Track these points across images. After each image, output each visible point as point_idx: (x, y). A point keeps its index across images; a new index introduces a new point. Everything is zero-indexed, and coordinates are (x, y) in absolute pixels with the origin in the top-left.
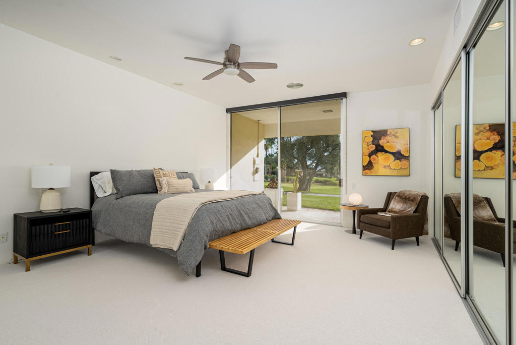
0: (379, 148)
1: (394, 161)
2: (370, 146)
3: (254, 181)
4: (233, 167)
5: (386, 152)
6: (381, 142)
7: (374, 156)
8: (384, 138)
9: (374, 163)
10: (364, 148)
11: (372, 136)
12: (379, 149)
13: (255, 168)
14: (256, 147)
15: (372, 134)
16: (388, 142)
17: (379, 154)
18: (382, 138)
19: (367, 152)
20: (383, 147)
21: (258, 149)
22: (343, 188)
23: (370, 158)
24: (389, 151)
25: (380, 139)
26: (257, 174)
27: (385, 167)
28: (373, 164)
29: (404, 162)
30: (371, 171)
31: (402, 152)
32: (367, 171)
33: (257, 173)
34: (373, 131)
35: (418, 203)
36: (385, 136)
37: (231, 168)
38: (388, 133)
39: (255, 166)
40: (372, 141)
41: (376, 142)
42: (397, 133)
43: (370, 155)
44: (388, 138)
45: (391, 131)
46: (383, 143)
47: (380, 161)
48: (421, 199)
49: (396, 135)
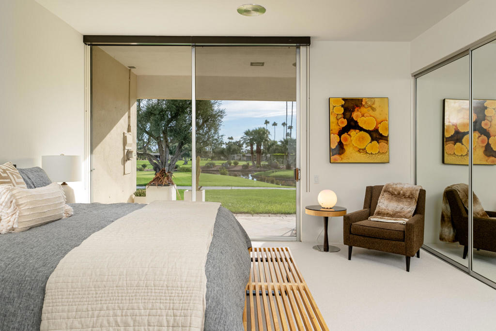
0: (353, 123)
1: (371, 142)
2: (339, 121)
3: (124, 174)
4: (94, 152)
5: (361, 129)
6: (356, 115)
7: (345, 135)
8: (358, 110)
9: (346, 145)
10: (333, 123)
11: (342, 106)
12: (352, 125)
13: (126, 151)
14: (127, 114)
15: (343, 102)
16: (363, 116)
17: (353, 133)
18: (356, 109)
19: (336, 129)
20: (356, 122)
21: (129, 117)
22: (302, 184)
23: (340, 137)
24: (364, 128)
25: (353, 111)
26: (128, 161)
27: (359, 151)
28: (345, 147)
29: (383, 143)
30: (342, 156)
31: (380, 131)
32: (337, 157)
33: (129, 159)
34: (344, 99)
35: (417, 199)
36: (360, 108)
37: (91, 152)
38: (363, 103)
39: (127, 148)
40: (343, 114)
41: (348, 114)
42: (374, 104)
43: (340, 133)
44: (363, 110)
45: (367, 100)
46: (357, 116)
47: (353, 142)
48: (419, 194)
49: (373, 106)
